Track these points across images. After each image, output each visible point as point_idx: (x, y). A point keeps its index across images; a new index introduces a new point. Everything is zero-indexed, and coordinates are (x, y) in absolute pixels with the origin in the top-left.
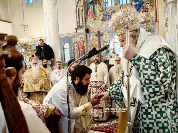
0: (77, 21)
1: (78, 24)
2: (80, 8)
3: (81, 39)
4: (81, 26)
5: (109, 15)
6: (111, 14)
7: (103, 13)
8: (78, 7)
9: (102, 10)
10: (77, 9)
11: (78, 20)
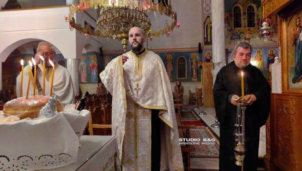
0: (204, 37)
1: (206, 40)
2: (208, 25)
3: (208, 55)
4: (209, 43)
5: (237, 35)
6: (240, 34)
7: (231, 32)
8: (206, 24)
9: (230, 29)
10: (205, 25)
11: (206, 36)
